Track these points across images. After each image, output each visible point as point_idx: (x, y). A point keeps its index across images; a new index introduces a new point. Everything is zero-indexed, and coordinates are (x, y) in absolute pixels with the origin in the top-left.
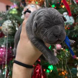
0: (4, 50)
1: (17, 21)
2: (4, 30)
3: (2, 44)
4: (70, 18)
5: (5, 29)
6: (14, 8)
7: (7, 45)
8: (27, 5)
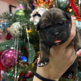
0: (15, 52)
1: (26, 24)
2: (12, 32)
3: (12, 46)
4: (79, 23)
5: (14, 31)
6: (21, 9)
7: (17, 47)
8: (36, 8)
